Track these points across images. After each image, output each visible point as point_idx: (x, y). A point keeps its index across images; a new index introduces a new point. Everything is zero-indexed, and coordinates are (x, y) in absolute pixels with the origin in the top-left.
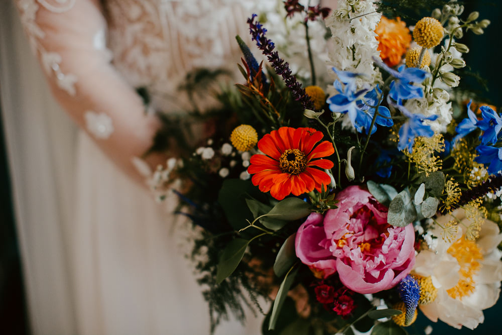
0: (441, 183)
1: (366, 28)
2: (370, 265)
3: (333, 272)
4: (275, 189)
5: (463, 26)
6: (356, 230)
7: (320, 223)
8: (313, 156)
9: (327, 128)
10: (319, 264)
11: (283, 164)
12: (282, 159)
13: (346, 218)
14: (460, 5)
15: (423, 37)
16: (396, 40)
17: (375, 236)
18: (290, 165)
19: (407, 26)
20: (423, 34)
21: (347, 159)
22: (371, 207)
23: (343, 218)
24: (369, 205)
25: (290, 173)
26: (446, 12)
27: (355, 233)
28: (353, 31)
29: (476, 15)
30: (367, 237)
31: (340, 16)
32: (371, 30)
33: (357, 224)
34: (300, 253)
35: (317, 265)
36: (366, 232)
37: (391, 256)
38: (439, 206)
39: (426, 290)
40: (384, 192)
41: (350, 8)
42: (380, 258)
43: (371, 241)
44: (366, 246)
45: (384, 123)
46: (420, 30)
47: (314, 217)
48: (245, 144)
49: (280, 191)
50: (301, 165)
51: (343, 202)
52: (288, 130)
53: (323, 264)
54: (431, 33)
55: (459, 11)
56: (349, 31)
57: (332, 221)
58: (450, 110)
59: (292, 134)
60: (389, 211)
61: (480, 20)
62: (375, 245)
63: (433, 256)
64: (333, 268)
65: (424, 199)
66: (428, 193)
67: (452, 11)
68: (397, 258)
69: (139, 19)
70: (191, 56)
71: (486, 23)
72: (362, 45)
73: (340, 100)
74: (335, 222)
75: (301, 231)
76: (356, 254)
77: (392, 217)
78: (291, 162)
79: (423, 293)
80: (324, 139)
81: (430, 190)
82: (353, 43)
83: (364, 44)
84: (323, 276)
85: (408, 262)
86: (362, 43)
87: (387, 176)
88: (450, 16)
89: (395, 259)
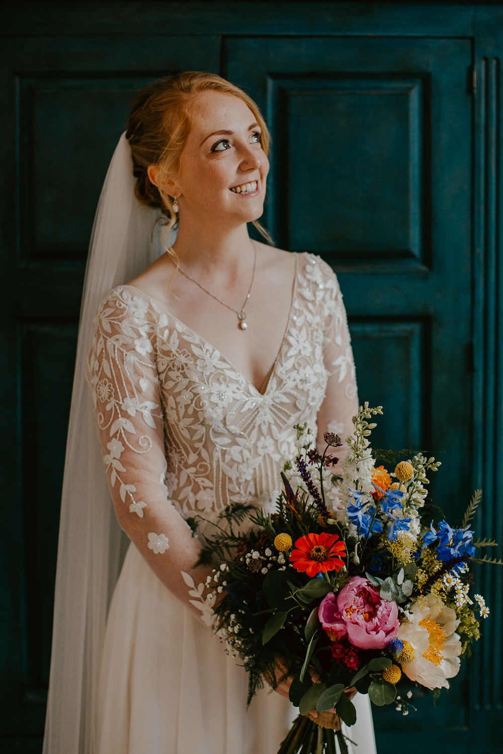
0: (414, 571)
1: (366, 468)
2: (370, 625)
3: (344, 633)
4: (309, 570)
5: (425, 466)
6: (359, 604)
7: (335, 601)
8: (332, 549)
9: (341, 531)
10: (335, 627)
11: (313, 555)
12: (312, 552)
13: (353, 594)
14: (424, 457)
15: (401, 473)
16: (382, 480)
17: (371, 610)
18: (318, 555)
19: (389, 472)
20: (401, 471)
21: (354, 552)
22: (369, 588)
23: (351, 594)
24: (367, 588)
25: (318, 560)
26: (415, 461)
27: (358, 606)
28: (358, 470)
29: (433, 459)
30: (366, 609)
31: (350, 460)
32: (369, 470)
33: (360, 600)
34: (322, 620)
35: (334, 627)
36: (366, 606)
37: (383, 621)
38: (414, 588)
39: (407, 650)
40: (378, 581)
41: (356, 456)
42: (376, 620)
43: (369, 613)
44: (366, 616)
45: (377, 531)
46: (399, 469)
47: (331, 595)
48: (284, 545)
49: (313, 571)
50: (325, 555)
51: (350, 584)
52: (314, 535)
53: (338, 626)
54: (406, 470)
55: (424, 461)
56: (356, 470)
57: (343, 597)
58: (419, 526)
59: (317, 538)
60: (381, 590)
61: (435, 462)
62: (372, 615)
63: (411, 626)
64: (344, 630)
65: (404, 581)
66: (406, 577)
67: (419, 461)
68: (387, 622)
69: (194, 465)
70: (232, 493)
71: (439, 464)
72: (363, 479)
73: (353, 509)
74: (346, 598)
75: (323, 603)
76: (360, 618)
77: (383, 594)
78: (319, 553)
79: (405, 652)
80: (339, 540)
81: (407, 575)
82: (358, 477)
83: (364, 478)
84: (336, 639)
85: (393, 629)
86: (363, 478)
87: (378, 570)
88: (418, 465)
89: (386, 623)
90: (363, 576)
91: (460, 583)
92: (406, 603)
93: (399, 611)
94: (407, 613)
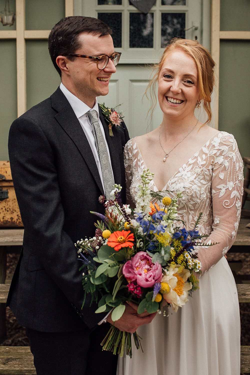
3: (135, 279)
8: (128, 238)
11: (119, 240)
15: (165, 202)
24: (147, 257)
28: (144, 201)
32: (149, 201)
38: (170, 258)
48: (107, 235)
50: (124, 241)
63: (168, 277)
65: (164, 254)
81: (166, 251)
84: (131, 281)
90: (145, 251)
91: (191, 258)
92: (166, 266)
93: (162, 269)
94: (166, 270)
